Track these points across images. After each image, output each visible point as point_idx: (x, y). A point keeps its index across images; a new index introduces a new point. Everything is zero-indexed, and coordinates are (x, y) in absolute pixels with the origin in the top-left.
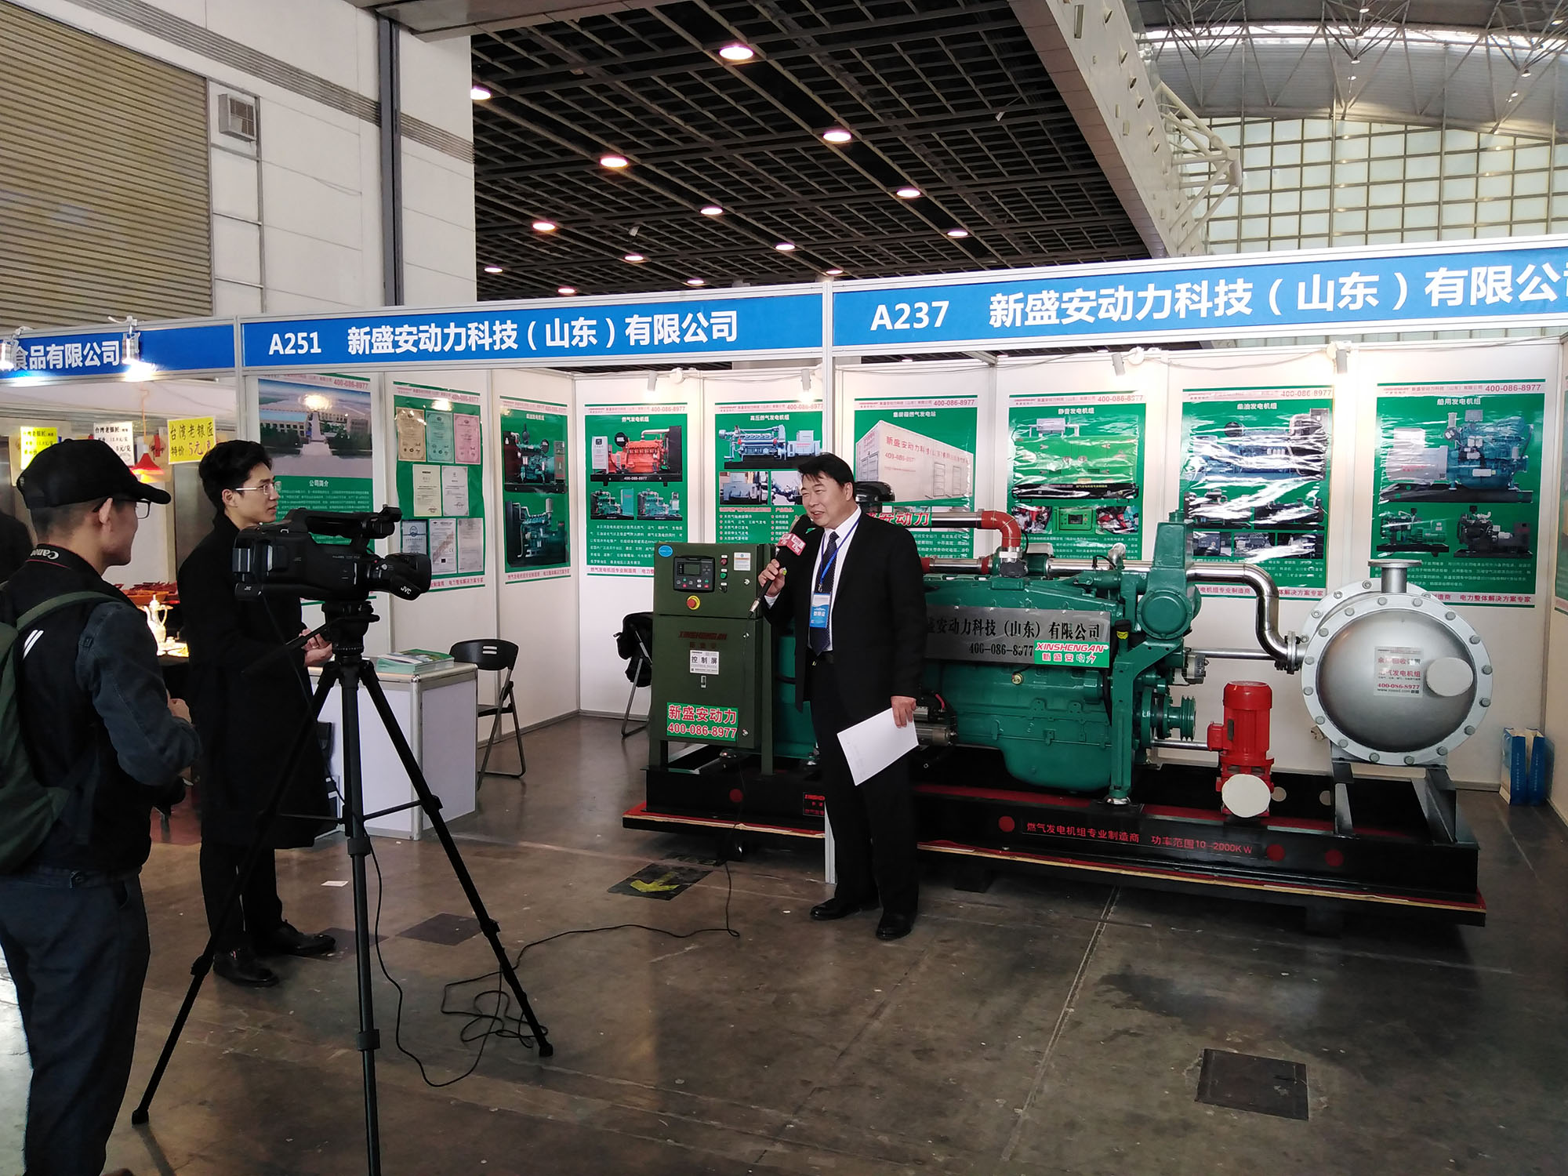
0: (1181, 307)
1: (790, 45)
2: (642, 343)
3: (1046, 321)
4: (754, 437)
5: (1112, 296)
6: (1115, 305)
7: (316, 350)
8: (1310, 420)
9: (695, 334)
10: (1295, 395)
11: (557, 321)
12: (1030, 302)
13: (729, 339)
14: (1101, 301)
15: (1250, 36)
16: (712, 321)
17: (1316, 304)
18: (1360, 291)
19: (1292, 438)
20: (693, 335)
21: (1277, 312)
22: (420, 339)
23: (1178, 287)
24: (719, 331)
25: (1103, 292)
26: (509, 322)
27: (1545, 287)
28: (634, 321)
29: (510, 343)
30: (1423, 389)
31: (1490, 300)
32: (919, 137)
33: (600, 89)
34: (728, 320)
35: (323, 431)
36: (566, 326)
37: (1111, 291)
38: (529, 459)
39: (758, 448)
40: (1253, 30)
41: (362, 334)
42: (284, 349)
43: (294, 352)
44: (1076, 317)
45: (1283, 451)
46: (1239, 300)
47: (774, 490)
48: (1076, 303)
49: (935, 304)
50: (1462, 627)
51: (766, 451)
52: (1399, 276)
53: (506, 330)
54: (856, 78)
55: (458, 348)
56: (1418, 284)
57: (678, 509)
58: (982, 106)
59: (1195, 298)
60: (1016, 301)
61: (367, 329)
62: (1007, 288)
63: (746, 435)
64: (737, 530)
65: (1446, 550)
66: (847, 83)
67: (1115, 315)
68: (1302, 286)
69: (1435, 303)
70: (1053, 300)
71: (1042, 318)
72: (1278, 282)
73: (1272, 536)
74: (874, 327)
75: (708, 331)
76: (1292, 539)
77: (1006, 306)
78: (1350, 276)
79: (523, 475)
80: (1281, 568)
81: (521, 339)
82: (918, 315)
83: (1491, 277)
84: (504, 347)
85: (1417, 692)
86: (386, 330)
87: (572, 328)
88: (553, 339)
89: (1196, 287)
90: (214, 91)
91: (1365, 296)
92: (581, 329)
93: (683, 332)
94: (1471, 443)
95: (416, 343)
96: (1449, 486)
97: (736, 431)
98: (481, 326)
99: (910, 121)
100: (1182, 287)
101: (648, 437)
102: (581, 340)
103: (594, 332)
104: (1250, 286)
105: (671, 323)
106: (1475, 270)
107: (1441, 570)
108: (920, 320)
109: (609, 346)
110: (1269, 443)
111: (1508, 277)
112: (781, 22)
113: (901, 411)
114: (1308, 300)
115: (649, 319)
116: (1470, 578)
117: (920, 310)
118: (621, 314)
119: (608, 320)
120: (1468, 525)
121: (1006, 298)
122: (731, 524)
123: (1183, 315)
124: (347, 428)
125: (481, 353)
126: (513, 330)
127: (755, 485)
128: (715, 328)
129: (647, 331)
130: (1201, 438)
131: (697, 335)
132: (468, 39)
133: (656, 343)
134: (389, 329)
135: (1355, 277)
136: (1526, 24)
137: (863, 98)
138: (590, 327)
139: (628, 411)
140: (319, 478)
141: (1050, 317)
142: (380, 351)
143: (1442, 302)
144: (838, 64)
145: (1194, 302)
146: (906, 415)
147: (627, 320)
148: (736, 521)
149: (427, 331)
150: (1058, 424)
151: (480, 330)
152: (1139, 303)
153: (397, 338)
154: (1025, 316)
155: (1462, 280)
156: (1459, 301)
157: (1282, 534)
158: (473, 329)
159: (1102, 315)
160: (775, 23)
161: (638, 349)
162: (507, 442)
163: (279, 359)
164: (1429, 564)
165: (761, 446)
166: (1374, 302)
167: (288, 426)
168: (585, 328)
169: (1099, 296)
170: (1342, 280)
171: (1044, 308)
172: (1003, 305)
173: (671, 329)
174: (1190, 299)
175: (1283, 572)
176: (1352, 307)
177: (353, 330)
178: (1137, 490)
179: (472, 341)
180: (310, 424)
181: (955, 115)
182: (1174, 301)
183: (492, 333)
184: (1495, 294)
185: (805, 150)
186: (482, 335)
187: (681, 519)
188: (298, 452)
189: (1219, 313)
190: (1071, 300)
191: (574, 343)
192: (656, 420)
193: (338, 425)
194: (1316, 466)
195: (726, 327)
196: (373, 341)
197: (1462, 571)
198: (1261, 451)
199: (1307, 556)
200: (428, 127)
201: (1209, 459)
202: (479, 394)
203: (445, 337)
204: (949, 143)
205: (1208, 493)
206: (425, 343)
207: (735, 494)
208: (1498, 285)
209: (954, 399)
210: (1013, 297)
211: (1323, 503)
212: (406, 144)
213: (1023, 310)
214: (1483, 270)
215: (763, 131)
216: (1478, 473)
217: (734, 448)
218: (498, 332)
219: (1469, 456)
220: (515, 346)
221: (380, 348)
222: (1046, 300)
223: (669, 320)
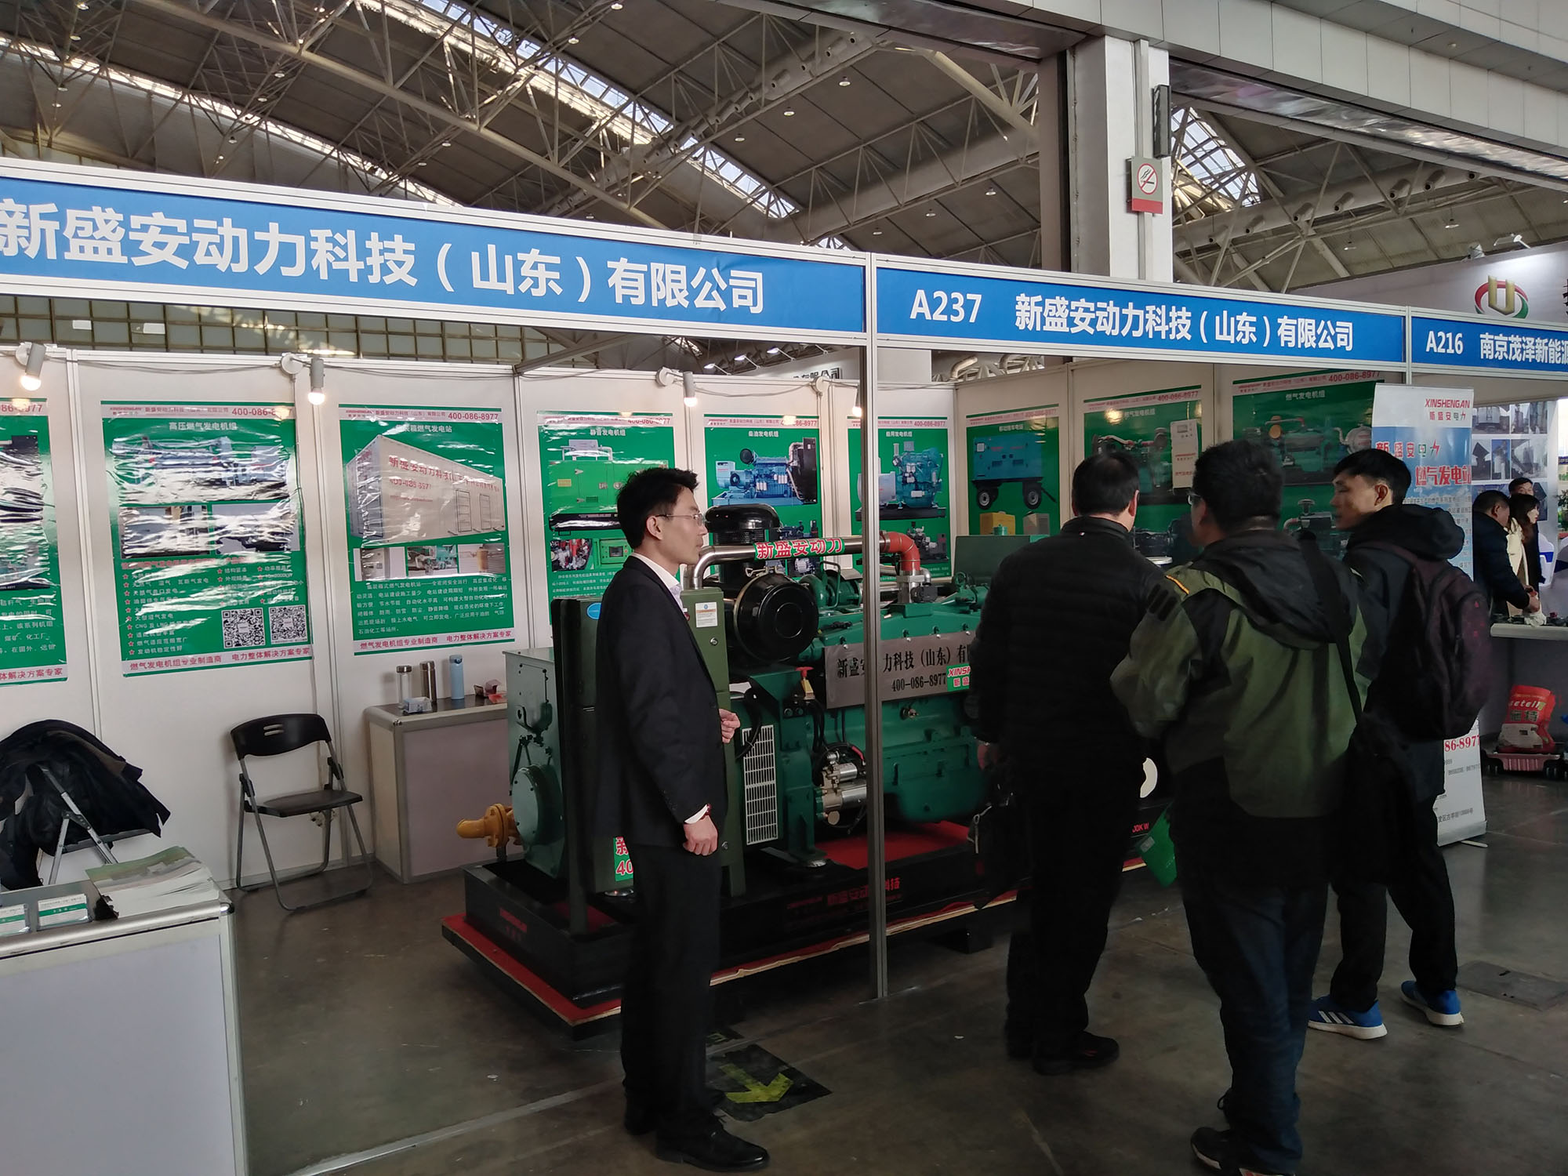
0: (1149, 327)
2: (634, 301)
3: (1059, 328)
6: (1107, 319)
9: (709, 297)
11: (492, 248)
12: (1047, 307)
13: (753, 310)
14: (1098, 313)
17: (1225, 336)
18: (1247, 328)
20: (704, 298)
21: (1204, 339)
22: (192, 243)
24: (742, 297)
25: (1094, 304)
27: (1329, 338)
28: (621, 266)
34: (752, 284)
36: (509, 259)
44: (1081, 327)
46: (1183, 326)
48: (1081, 313)
49: (970, 296)
52: (1266, 319)
53: (392, 251)
55: (286, 271)
56: (1274, 327)
59: (1158, 320)
60: (1037, 304)
61: (52, 207)
62: (1029, 288)
67: (1108, 329)
68: (1218, 318)
70: (1064, 307)
71: (1056, 324)
72: (1205, 314)
74: (913, 316)
75: (727, 295)
77: (1028, 308)
78: (1241, 314)
81: (424, 269)
82: (955, 307)
83: (1307, 326)
84: (389, 280)
86: (107, 217)
87: (518, 264)
88: (485, 277)
89: (1160, 311)
91: (1250, 333)
92: (535, 267)
93: (693, 293)
95: (186, 251)
96: (898, 506)
98: (338, 237)
100: (1152, 309)
102: (535, 285)
103: (556, 275)
104: (1192, 315)
105: (676, 277)
108: (956, 313)
109: (582, 299)
111: (1314, 328)
113: (408, 423)
114: (1221, 332)
115: (644, 268)
117: (956, 301)
118: (599, 255)
119: (581, 260)
121: (1028, 299)
123: (1150, 335)
125: (337, 285)
126: (406, 252)
128: (736, 292)
129: (641, 284)
131: (712, 299)
133: (655, 303)
134: (111, 215)
135: (1245, 316)
138: (550, 267)
141: (1062, 325)
142: (89, 256)
145: (1157, 324)
146: (415, 430)
147: (610, 264)
149: (214, 232)
151: (336, 243)
152: (1123, 320)
153: (133, 236)
155: (1294, 327)
156: (1293, 344)
158: (322, 240)
159: (1098, 327)
161: (627, 309)
166: (1254, 339)
168: (541, 267)
169: (1096, 309)
170: (1238, 318)
171: (1057, 314)
172: (1026, 306)
173: (676, 286)
174: (1155, 321)
176: (1244, 341)
179: (320, 261)
182: (1146, 321)
183: (363, 253)
184: (1309, 340)
186: (342, 254)
187: (47, 587)
189: (1172, 336)
191: (523, 288)
195: (749, 293)
203: (258, 250)
209: (474, 412)
210: (1034, 300)
214: (1302, 321)
216: (915, 494)
218: (375, 252)
220: (412, 281)
222: (1059, 307)
223: (672, 272)
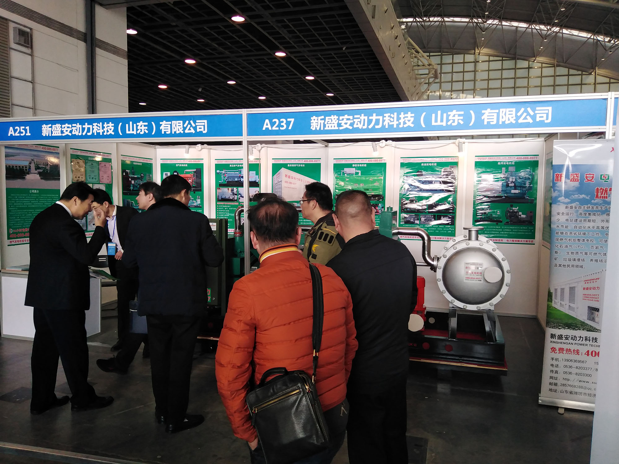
0: (386, 123)
1: (259, 16)
2: (167, 133)
3: (333, 128)
4: (232, 173)
5: (359, 118)
6: (360, 122)
7: (28, 134)
8: (449, 170)
9: (190, 129)
10: (444, 160)
11: (131, 123)
12: (327, 120)
13: (204, 132)
14: (355, 120)
15: (444, 21)
16: (197, 124)
17: (439, 123)
18: (456, 118)
19: (442, 177)
20: (188, 130)
21: (424, 126)
22: (72, 130)
23: (385, 115)
24: (200, 128)
25: (356, 116)
26: (110, 123)
27: (528, 117)
28: (163, 123)
29: (111, 132)
30: (493, 158)
31: (507, 122)
32: (314, 56)
33: (183, 31)
34: (203, 124)
35: (36, 169)
36: (135, 125)
37: (358, 116)
38: (134, 182)
39: (233, 178)
40: (446, 19)
41: (48, 127)
42: (15, 133)
43: (19, 135)
44: (345, 126)
45: (439, 182)
46: (409, 121)
47: (240, 195)
48: (345, 121)
49: (289, 120)
50: (499, 255)
51: (236, 179)
52: (472, 112)
53: (109, 126)
54: (287, 31)
55: (88, 134)
56: (479, 115)
57: (200, 203)
58: (337, 44)
59: (392, 120)
60: (321, 119)
61: (50, 125)
62: (317, 114)
63: (228, 172)
64: (225, 212)
65: (501, 222)
66: (284, 33)
67: (360, 126)
68: (433, 115)
69: (485, 123)
70: (336, 119)
71: (331, 127)
72: (424, 114)
73: (434, 216)
74: (264, 129)
75: (195, 128)
76: (442, 217)
77: (317, 122)
78: (452, 111)
79: (132, 188)
80: (438, 229)
81: (116, 130)
82: (282, 124)
83: (508, 113)
84: (108, 134)
85: (481, 281)
86: (58, 126)
87: (137, 126)
88: (129, 130)
89: (392, 115)
90: (12, 26)
91: (458, 120)
92: (141, 126)
93: (185, 129)
94: (511, 180)
95: (71, 132)
96: (502, 197)
97: (224, 171)
98: (98, 125)
99: (308, 49)
100: (387, 115)
101: (187, 173)
102: (141, 131)
103: (146, 128)
104: (413, 115)
105: (179, 124)
106: (501, 110)
107: (499, 230)
108: (283, 126)
109: (153, 134)
110: (433, 179)
111: (514, 113)
112: (256, 7)
113: (291, 164)
114: (436, 121)
115: (170, 123)
116: (510, 233)
117: (283, 122)
118: (158, 121)
119: (153, 123)
120: (509, 212)
121: (317, 118)
122: (222, 209)
123: (387, 127)
124: (48, 168)
125: (98, 136)
126: (112, 126)
127: (232, 193)
128: (198, 127)
129: (169, 128)
130: (407, 177)
131: (190, 130)
132: (125, 9)
133: (173, 133)
134: (60, 125)
135: (454, 112)
136: (545, 21)
137: (290, 39)
138: (145, 126)
139: (178, 162)
140: (34, 189)
141: (334, 126)
142: (56, 135)
143: (488, 122)
144: (280, 25)
145: (391, 121)
146: (293, 165)
147: (161, 123)
148: (224, 208)
149: (76, 127)
150: (353, 170)
151: (98, 126)
152: (370, 122)
153: (63, 129)
154: (325, 126)
155: (496, 114)
156: (495, 123)
157: (438, 215)
158: (95, 126)
159: (355, 126)
160: (253, 7)
161: (165, 135)
162: (124, 174)
163: (12, 138)
164: (495, 227)
165: (234, 177)
166: (462, 122)
167: (19, 167)
168: (143, 126)
169: (354, 118)
170: (449, 113)
171: (332, 123)
172: (316, 121)
173: (179, 127)
174: (389, 120)
175: (439, 230)
176: (453, 124)
177: (44, 126)
178: (383, 197)
179: (95, 131)
180: (30, 166)
181: (326, 47)
182: (384, 121)
183: (103, 128)
184: (509, 120)
185: (268, 59)
186: (99, 128)
187: (201, 207)
188: (24, 178)
189: (401, 126)
190: (343, 119)
191: (138, 132)
192: (190, 166)
193: (44, 166)
194: (451, 189)
195: (202, 127)
196: (53, 130)
197: (507, 230)
198: (431, 182)
199: (448, 224)
200: (107, 44)
201: (411, 185)
202: (111, 154)
203: (83, 129)
204: (325, 58)
205: (410, 199)
206: (75, 132)
207: (223, 197)
208: (510, 116)
209: (312, 160)
210: (320, 118)
211: (454, 203)
212: (98, 51)
213: (324, 123)
214: (504, 110)
215: (250, 51)
216: (513, 191)
217: (223, 178)
218: (106, 127)
219: (510, 185)
220: (113, 133)
221: (56, 133)
222: (333, 119)
223: (178, 123)
